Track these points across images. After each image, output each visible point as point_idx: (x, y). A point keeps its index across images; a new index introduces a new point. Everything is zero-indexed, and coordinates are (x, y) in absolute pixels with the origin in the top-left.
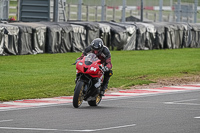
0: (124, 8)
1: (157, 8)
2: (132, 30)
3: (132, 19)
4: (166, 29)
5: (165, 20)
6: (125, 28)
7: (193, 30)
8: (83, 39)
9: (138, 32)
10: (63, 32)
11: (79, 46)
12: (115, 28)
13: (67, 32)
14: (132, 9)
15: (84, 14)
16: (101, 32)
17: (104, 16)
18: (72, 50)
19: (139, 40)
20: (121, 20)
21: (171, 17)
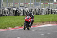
0: (20, 4)
1: (29, 3)
2: (22, 10)
3: (22, 7)
4: (32, 9)
5: (32, 7)
6: (20, 9)
7: (39, 10)
8: (8, 12)
9: (24, 10)
10: (2, 10)
11: (7, 15)
12: (17, 9)
13: (4, 10)
14: (22, 4)
15: (8, 5)
16: (13, 10)
17: (14, 6)
18: (5, 16)
19: (24, 13)
20: (19, 7)
21: (33, 6)
